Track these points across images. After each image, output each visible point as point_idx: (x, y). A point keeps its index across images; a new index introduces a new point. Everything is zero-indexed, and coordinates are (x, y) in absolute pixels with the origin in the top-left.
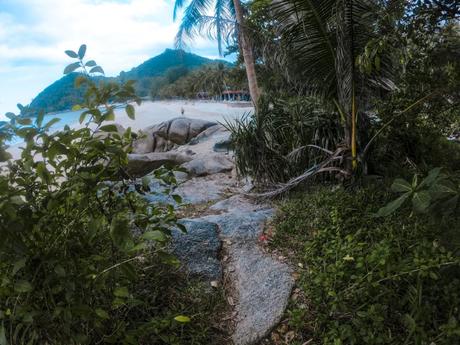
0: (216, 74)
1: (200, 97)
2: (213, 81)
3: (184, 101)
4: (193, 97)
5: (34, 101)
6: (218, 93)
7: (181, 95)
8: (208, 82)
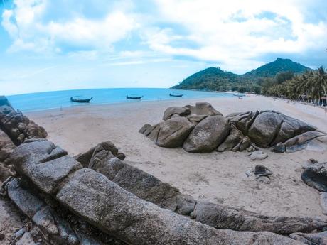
0: (317, 79)
1: (301, 99)
2: (314, 85)
3: (287, 100)
4: (295, 98)
5: (185, 80)
6: (318, 97)
7: (285, 94)
8: (309, 85)
